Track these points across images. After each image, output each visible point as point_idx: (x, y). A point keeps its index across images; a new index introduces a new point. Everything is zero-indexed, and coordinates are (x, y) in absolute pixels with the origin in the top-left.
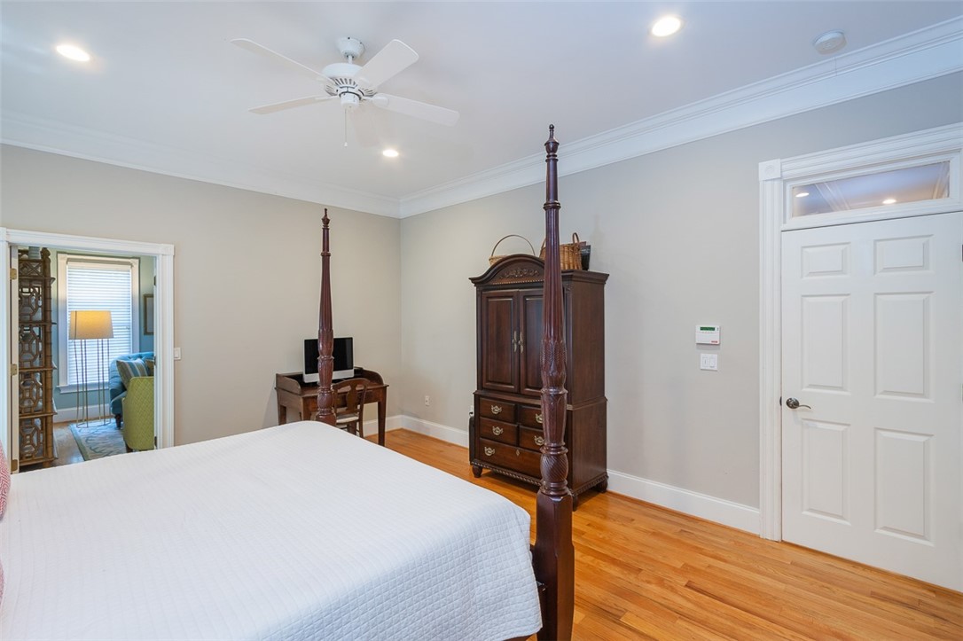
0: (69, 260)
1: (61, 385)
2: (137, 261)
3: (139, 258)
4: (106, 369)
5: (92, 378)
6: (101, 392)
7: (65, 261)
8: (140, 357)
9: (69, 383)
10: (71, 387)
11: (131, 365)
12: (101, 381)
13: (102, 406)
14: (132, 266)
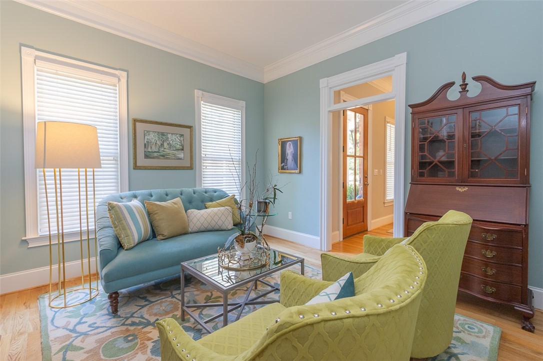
0: (37, 58)
1: (30, 236)
2: (125, 74)
3: (127, 71)
4: (91, 212)
5: (71, 225)
6: (85, 244)
7: (32, 59)
8: (135, 197)
9: (40, 234)
10: (42, 238)
11: (129, 209)
12: (84, 228)
13: (86, 261)
14: (119, 80)
